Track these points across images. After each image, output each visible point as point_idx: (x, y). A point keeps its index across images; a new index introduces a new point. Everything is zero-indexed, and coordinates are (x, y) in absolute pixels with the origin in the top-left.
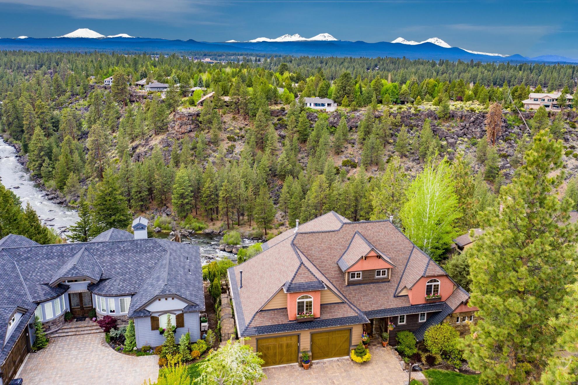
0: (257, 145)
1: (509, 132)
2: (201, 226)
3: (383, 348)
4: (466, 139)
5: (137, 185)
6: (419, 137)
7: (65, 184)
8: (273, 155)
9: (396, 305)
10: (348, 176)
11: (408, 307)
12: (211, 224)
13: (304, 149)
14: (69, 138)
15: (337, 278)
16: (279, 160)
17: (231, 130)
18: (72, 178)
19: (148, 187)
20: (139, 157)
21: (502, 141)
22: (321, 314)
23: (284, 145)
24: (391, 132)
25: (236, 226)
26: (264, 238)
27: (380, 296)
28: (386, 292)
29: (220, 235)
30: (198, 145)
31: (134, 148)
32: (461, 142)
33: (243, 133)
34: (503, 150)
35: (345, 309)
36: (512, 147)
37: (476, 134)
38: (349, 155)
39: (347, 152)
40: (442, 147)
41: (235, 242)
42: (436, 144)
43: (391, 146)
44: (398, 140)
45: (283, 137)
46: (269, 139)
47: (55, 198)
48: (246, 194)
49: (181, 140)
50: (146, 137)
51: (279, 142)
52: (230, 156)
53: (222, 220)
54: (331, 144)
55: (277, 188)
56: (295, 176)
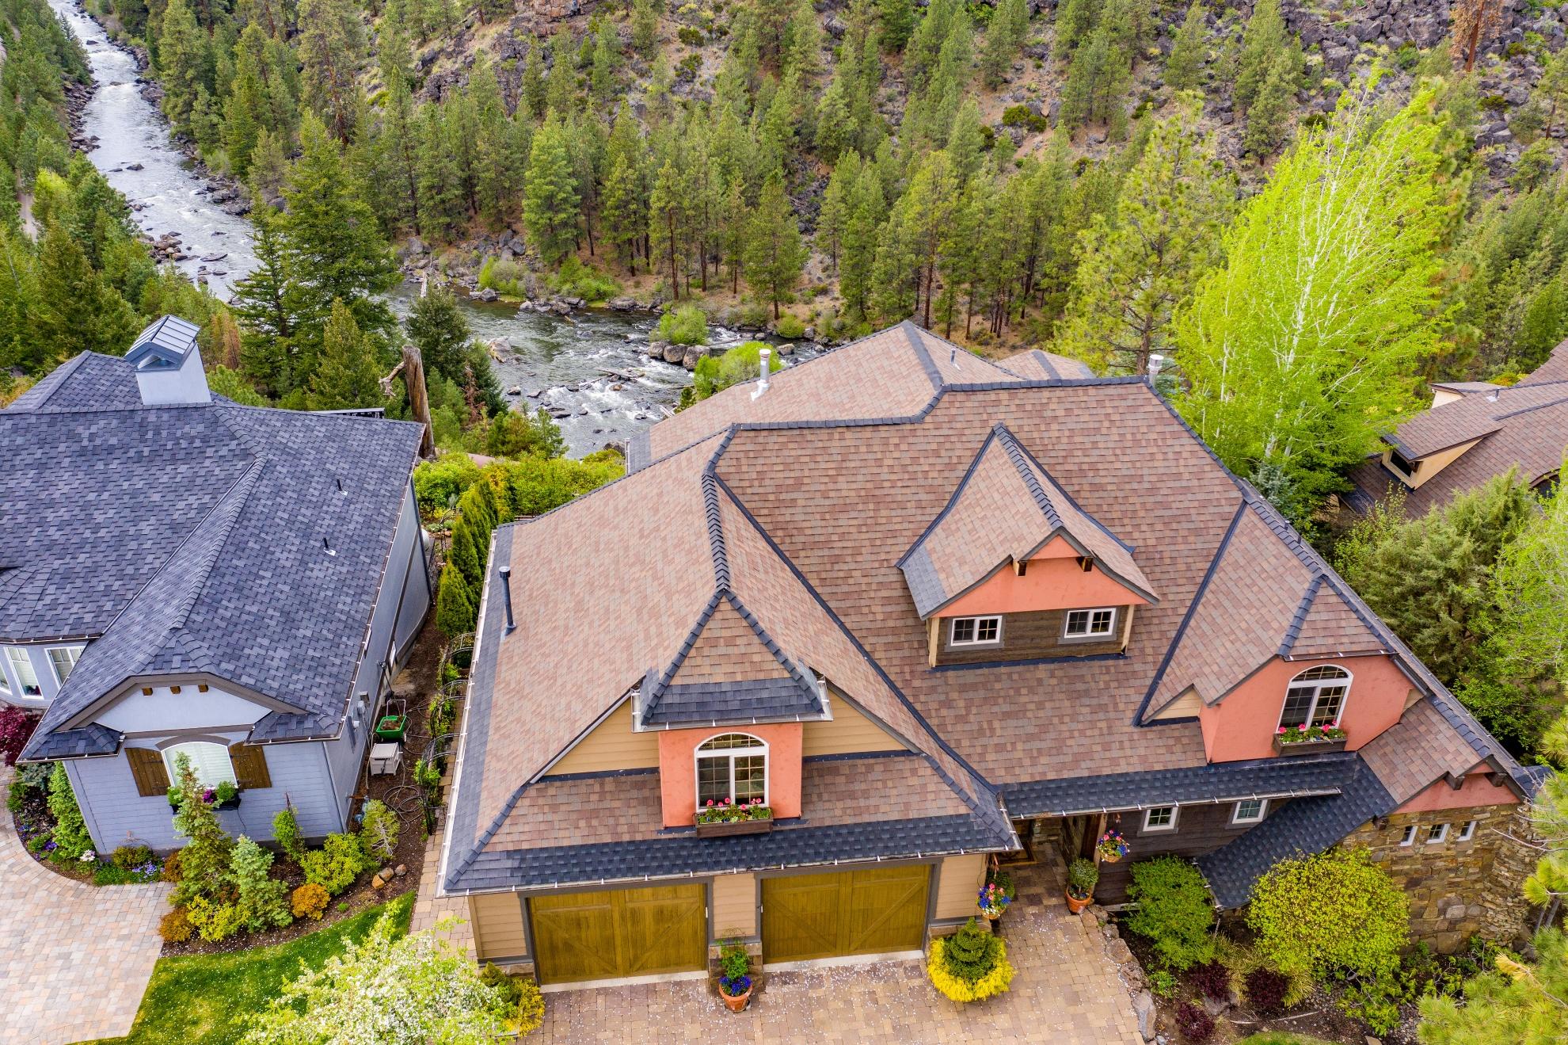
0: (762, 57)
1: (1525, 29)
2: (604, 288)
3: (1069, 918)
4: (1384, 49)
5: (431, 167)
6: (1239, 39)
7: (250, 162)
8: (807, 87)
9: (1143, 759)
10: (1019, 155)
11: (1195, 771)
12: (631, 283)
13: (895, 72)
14: (255, 31)
15: (894, 631)
16: (823, 103)
17: (691, 11)
18: (266, 145)
19: (460, 173)
20: (439, 87)
21: (1495, 58)
22: (806, 799)
23: (838, 58)
24: (1158, 21)
25: (697, 292)
26: (770, 326)
27: (1073, 717)
28: (1105, 700)
29: (652, 315)
30: (596, 54)
31: (428, 62)
32: (1367, 58)
33: (723, 21)
34: (1495, 86)
35: (914, 781)
36: (1527, 75)
37: (1417, 34)
38: (1025, 92)
39: (1019, 83)
40: (1307, 71)
41: (691, 335)
42: (1290, 63)
43: (1152, 68)
44: (1175, 49)
45: (837, 34)
46: (797, 38)
47: (230, 198)
48: (724, 202)
49: (551, 39)
50: (456, 29)
51: (825, 49)
52: (687, 88)
53: (659, 273)
54: (976, 58)
55: (815, 184)
56: (868, 154)
